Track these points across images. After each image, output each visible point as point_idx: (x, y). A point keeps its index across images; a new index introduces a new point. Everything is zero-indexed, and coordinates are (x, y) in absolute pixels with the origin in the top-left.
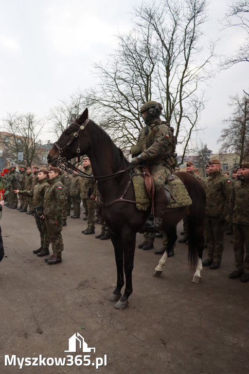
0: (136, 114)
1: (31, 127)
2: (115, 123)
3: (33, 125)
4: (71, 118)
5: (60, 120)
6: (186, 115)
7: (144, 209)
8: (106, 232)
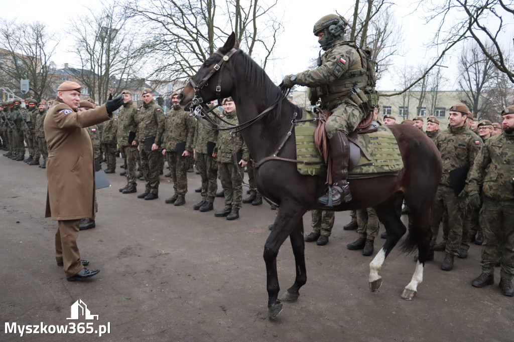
0: (193, 33)
1: (40, 42)
2: (165, 44)
3: (43, 41)
4: (101, 33)
5: (84, 35)
6: (260, 39)
8: (152, 190)
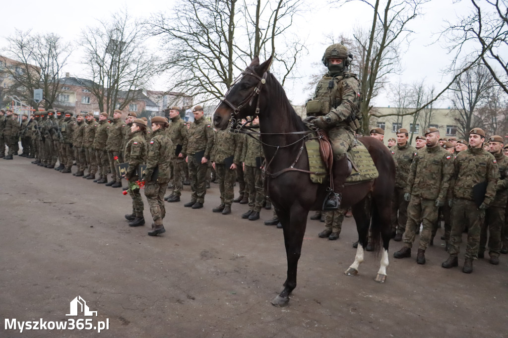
7: (319, 181)
8: (198, 199)
